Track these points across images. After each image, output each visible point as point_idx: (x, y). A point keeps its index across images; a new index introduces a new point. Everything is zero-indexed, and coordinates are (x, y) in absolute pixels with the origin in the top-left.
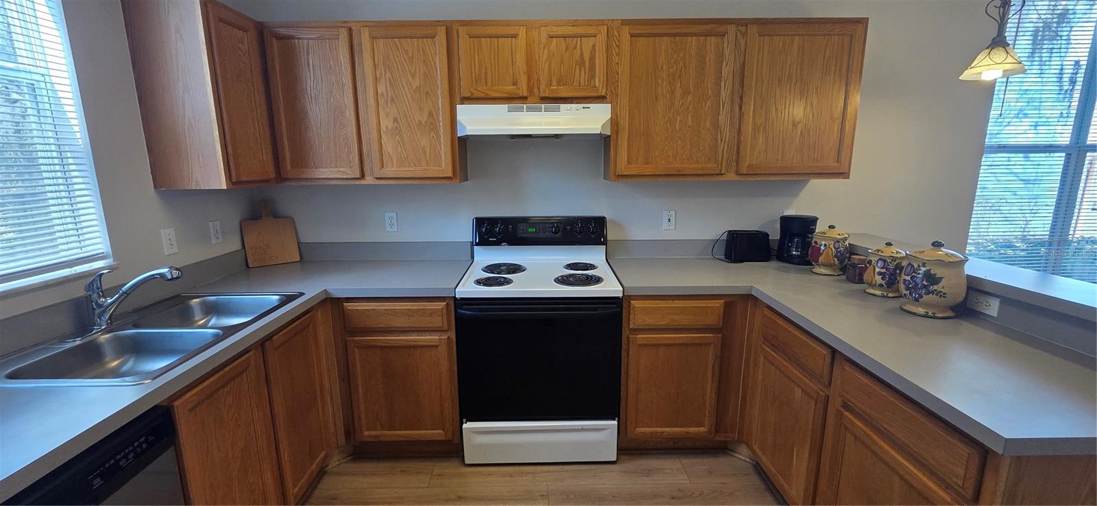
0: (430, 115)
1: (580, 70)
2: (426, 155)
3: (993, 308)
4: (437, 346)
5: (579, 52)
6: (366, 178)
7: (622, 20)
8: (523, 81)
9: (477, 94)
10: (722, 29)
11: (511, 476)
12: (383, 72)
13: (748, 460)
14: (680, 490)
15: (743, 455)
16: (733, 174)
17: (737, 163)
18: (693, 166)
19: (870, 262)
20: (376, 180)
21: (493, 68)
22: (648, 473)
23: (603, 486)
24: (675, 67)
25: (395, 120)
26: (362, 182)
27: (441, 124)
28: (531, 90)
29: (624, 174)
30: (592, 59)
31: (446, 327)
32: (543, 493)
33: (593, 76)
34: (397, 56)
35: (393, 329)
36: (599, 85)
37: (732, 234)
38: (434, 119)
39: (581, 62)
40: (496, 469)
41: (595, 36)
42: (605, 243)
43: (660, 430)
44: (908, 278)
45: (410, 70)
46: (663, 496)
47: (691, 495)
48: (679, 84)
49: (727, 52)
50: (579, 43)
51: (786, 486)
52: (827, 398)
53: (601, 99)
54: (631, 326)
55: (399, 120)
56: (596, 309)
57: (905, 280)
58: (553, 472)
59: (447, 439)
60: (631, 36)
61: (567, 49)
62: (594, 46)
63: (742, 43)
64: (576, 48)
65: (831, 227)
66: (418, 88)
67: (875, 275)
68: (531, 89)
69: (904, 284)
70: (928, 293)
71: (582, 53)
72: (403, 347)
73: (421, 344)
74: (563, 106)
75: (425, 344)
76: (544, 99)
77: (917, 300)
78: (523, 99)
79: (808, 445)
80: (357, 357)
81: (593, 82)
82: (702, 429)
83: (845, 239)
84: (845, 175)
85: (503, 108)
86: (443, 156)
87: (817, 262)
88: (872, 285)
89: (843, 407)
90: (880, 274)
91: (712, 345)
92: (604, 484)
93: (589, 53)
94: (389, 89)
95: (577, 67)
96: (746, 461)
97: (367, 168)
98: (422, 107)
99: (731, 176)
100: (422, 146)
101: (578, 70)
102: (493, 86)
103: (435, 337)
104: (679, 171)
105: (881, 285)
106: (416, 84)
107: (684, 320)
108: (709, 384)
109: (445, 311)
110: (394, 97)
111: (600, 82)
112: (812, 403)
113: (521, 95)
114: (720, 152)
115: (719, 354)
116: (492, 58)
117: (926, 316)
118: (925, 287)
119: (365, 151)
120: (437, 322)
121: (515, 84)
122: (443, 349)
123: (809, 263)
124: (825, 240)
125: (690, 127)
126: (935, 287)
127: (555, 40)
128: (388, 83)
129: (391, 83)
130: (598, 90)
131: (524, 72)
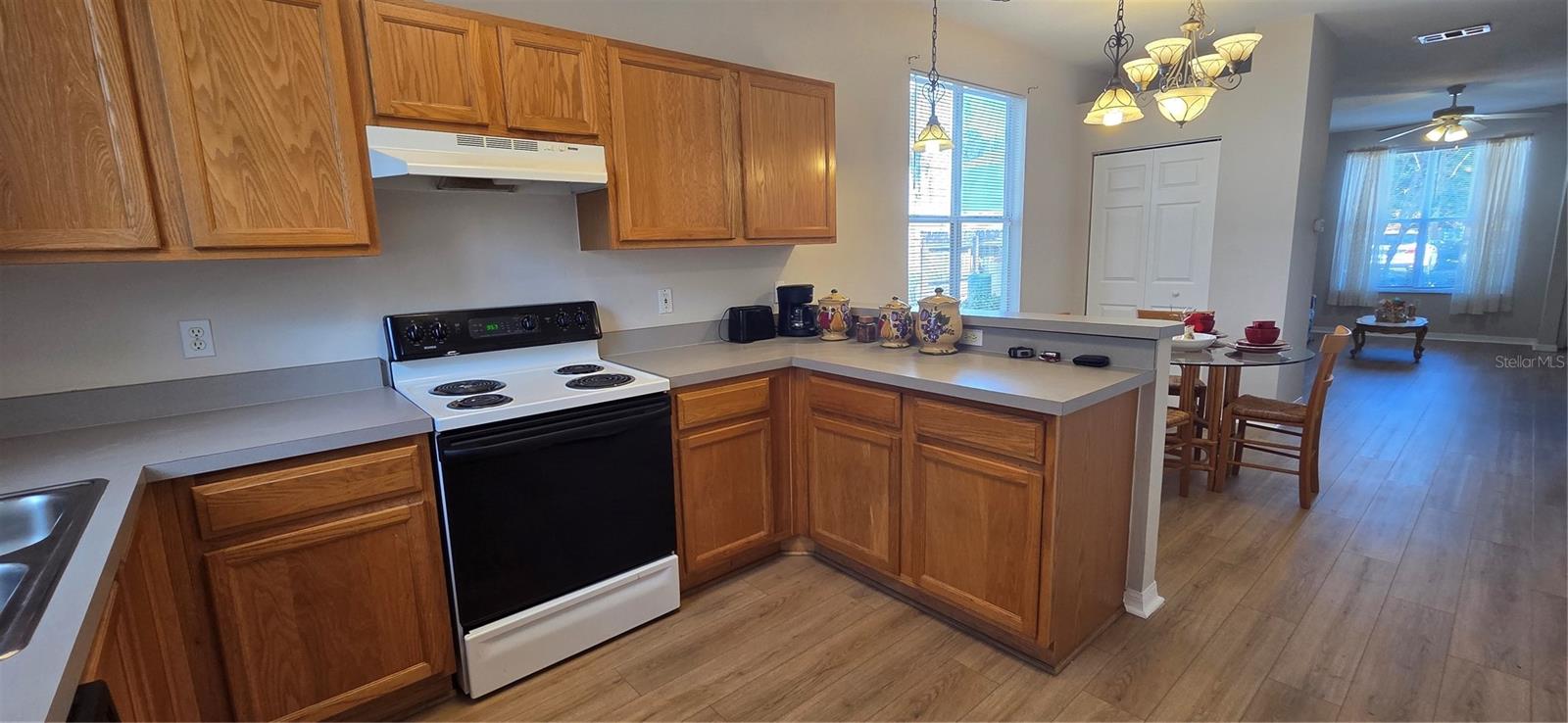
0: (315, 136)
1: (561, 95)
2: (311, 207)
3: (977, 339)
4: (405, 522)
5: (558, 72)
6: (172, 249)
7: (608, 39)
8: (481, 98)
9: (404, 112)
10: (717, 71)
11: (554, 682)
12: (203, 51)
13: (805, 553)
14: (763, 606)
15: (799, 550)
16: (742, 239)
17: (745, 226)
18: (704, 229)
19: (884, 317)
20: (199, 254)
21: (429, 75)
22: (721, 604)
23: (680, 639)
24: (673, 108)
25: (238, 141)
26: (160, 257)
27: (340, 155)
28: (493, 118)
29: (630, 239)
30: (576, 83)
31: (419, 485)
32: (615, 679)
33: (579, 107)
34: (236, 27)
35: (313, 513)
36: (589, 120)
37: (734, 312)
38: (324, 145)
39: (561, 86)
40: (525, 685)
41: (577, 54)
42: (598, 337)
43: (722, 549)
44: (926, 323)
45: (265, 55)
46: (750, 618)
47: (776, 606)
48: (679, 130)
49: (724, 99)
50: (556, 59)
51: (866, 550)
52: (901, 439)
53: (591, 139)
54: (681, 427)
55: (248, 142)
56: (642, 412)
57: (923, 325)
58: (609, 653)
59: (436, 673)
60: (622, 62)
61: (541, 65)
62: (577, 67)
63: (737, 90)
64: (553, 65)
65: (834, 291)
66: (286, 90)
67: (890, 328)
68: (493, 113)
69: (923, 328)
70: (943, 332)
71: (561, 74)
72: (336, 540)
73: (372, 525)
74: (541, 144)
75: (385, 522)
76: (514, 131)
77: (934, 341)
78: (482, 127)
79: (886, 495)
80: (234, 585)
81: (579, 114)
82: (762, 533)
83: (848, 302)
84: (829, 238)
85: (451, 137)
86: (348, 209)
87: (828, 328)
88: (889, 339)
89: (919, 441)
90: (895, 326)
91: (763, 432)
92: (681, 636)
93: (570, 75)
94: (219, 84)
95: (557, 92)
96: (803, 555)
97: (172, 229)
98: (297, 122)
99: (740, 242)
100: (303, 190)
101: (558, 98)
102: (430, 102)
103: (402, 507)
104: (690, 236)
105: (897, 337)
106: (281, 79)
107: (735, 408)
108: (764, 477)
109: (416, 459)
110: (232, 99)
111: (589, 114)
112: (886, 452)
113: (479, 121)
114: (729, 215)
115: (769, 440)
116: (425, 59)
117: (942, 354)
118: (939, 327)
119: (164, 196)
120: (404, 479)
121: (468, 102)
122: (418, 526)
123: (814, 334)
124: (831, 305)
125: (695, 182)
126: (946, 327)
127: (522, 49)
128: (216, 71)
129: (222, 72)
130: (588, 128)
131: (481, 88)
